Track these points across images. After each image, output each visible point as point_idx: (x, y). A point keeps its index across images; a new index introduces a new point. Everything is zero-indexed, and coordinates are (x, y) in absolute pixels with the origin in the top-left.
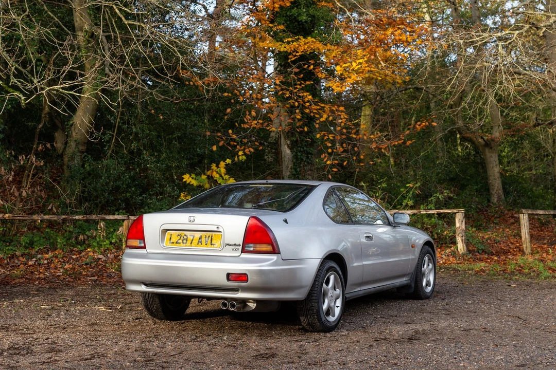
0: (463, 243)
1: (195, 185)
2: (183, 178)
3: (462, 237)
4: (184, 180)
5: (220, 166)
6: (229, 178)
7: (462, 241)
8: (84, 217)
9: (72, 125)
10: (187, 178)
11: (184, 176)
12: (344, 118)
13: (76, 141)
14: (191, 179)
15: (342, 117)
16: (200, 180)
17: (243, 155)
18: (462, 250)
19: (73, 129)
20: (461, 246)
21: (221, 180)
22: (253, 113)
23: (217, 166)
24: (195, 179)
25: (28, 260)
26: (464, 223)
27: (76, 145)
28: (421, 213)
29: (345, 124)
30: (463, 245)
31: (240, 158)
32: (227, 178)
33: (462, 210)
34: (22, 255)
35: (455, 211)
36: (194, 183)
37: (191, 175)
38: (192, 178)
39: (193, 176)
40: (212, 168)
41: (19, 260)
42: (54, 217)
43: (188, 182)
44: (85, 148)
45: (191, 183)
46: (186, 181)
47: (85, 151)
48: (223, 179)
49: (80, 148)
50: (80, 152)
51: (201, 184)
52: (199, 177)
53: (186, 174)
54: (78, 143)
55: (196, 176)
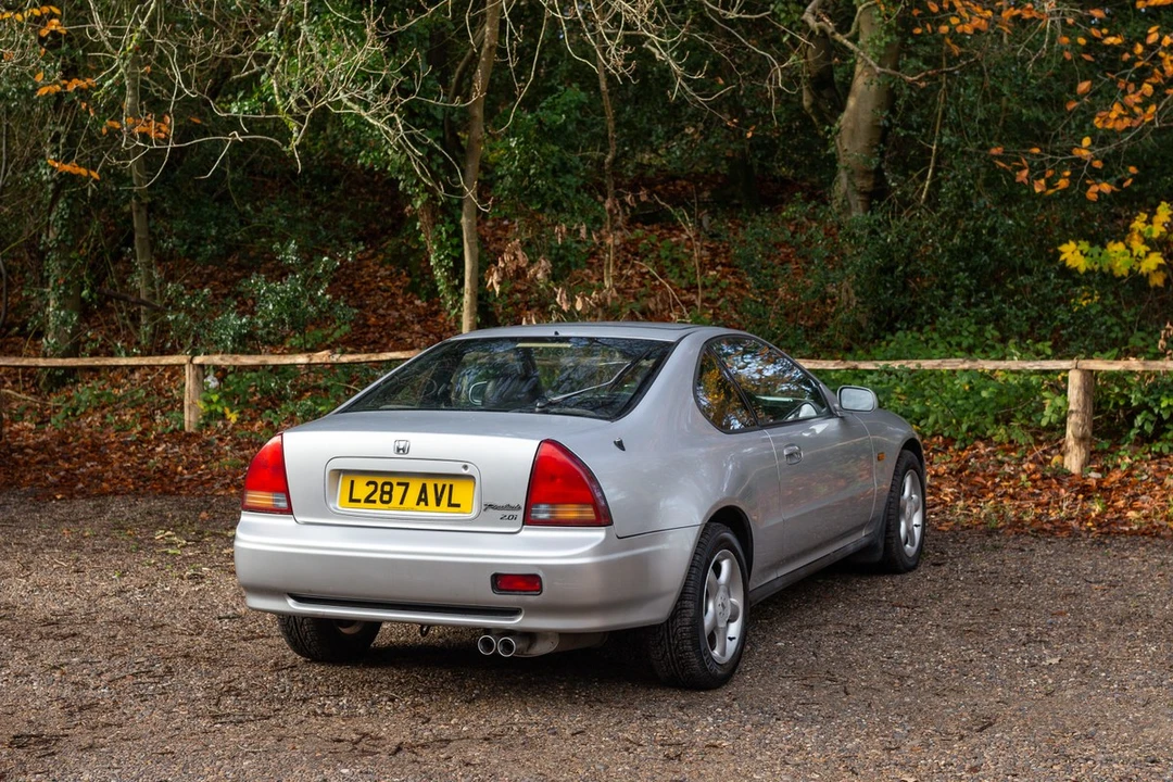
1: (1082, 269)
2: (1062, 253)
4: (1062, 258)
6: (1147, 254)
9: (837, 133)
10: (1073, 254)
11: (1063, 248)
13: (846, 168)
14: (1078, 253)
19: (838, 141)
21: (1127, 258)
22: (1148, 89)
23: (1149, 222)
24: (1086, 255)
27: (850, 179)
32: (1142, 253)
36: (1082, 264)
37: (1078, 244)
38: (1081, 252)
39: (1085, 246)
40: (1134, 225)
43: (1068, 264)
44: (871, 182)
45: (1074, 266)
46: (1065, 261)
47: (869, 190)
48: (1132, 256)
49: (859, 183)
50: (862, 193)
51: (1097, 267)
52: (1097, 249)
53: (1068, 243)
54: (852, 173)
55: (1092, 245)
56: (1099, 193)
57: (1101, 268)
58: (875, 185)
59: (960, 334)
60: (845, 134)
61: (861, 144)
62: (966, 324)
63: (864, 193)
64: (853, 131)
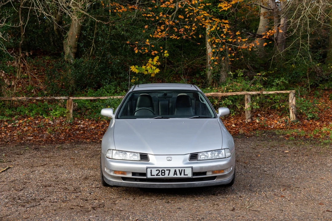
0: (293, 114)
1: (137, 73)
2: (131, 68)
3: (293, 109)
4: (131, 70)
5: (154, 60)
6: (156, 69)
7: (293, 112)
8: (42, 98)
9: (67, 37)
10: (134, 69)
11: (131, 67)
12: (227, 28)
13: (70, 46)
14: (135, 68)
15: (226, 27)
16: (140, 69)
17: (167, 53)
18: (293, 118)
19: (67, 39)
20: (292, 116)
21: (151, 70)
22: (162, 28)
23: (152, 61)
24: (138, 69)
25: (9, 124)
26: (294, 100)
27: (70, 49)
28: (263, 93)
29: (227, 32)
30: (293, 115)
31: (165, 55)
32: (154, 69)
33: (294, 91)
34: (7, 121)
35: (288, 92)
36: (137, 71)
37: (135, 66)
38: (136, 68)
39: (137, 67)
40: (149, 62)
41: (4, 124)
42: (24, 98)
44: (76, 50)
45: (135, 72)
46: (132, 70)
47: (75, 52)
48: (152, 69)
49: (73, 51)
50: (73, 53)
51: (141, 72)
52: (140, 67)
53: (132, 66)
54: (71, 48)
55: (139, 67)
56: (155, 53)
57: (142, 72)
58: (77, 51)
59: (111, 89)
60: (70, 37)
61: (74, 40)
62: (112, 87)
63: (75, 53)
64: (72, 37)
